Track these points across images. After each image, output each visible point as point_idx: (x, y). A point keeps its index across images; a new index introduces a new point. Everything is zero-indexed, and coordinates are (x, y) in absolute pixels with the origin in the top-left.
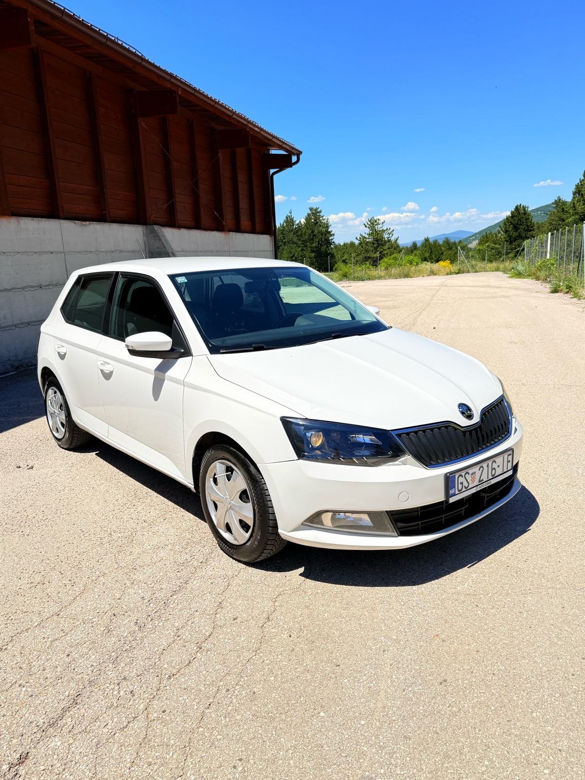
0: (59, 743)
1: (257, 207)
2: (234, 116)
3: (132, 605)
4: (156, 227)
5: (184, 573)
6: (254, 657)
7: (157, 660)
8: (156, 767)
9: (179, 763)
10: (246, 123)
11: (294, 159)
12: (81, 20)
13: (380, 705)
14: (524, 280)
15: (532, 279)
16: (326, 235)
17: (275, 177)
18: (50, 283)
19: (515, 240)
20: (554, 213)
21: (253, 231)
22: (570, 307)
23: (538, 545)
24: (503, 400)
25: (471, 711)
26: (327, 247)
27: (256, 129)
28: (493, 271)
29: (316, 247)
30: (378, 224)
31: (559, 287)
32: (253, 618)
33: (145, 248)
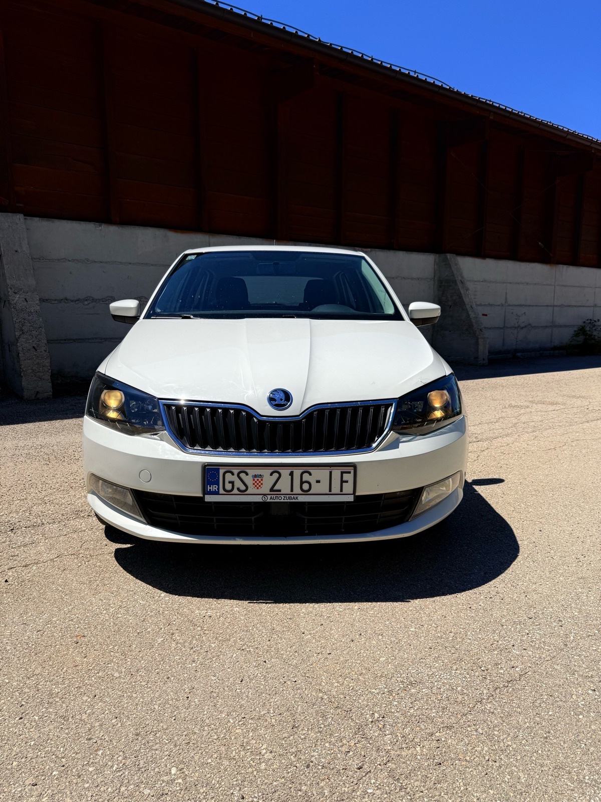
4: (449, 256)
21: (598, 265)
33: (434, 276)
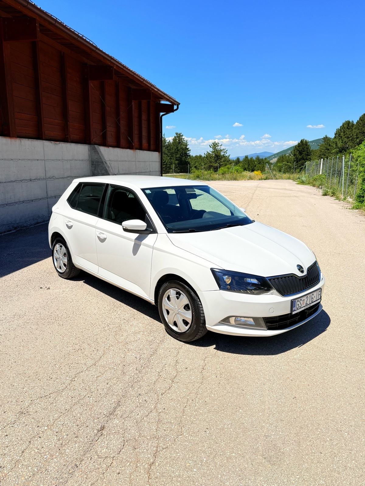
0: (118, 422)
1: (152, 135)
2: (144, 82)
3: (131, 361)
4: (96, 146)
5: (154, 346)
6: (201, 386)
7: (153, 387)
8: (168, 431)
9: (179, 430)
10: (150, 86)
11: (175, 107)
12: (65, 25)
13: (267, 407)
14: (306, 186)
15: (311, 186)
16: (185, 150)
17: (163, 117)
18: (36, 178)
19: (300, 160)
20: (323, 145)
21: (149, 149)
22: (334, 205)
23: (332, 337)
24: (316, 263)
25: (309, 410)
26: (186, 158)
27: (156, 90)
28: (287, 179)
29: (179, 157)
30: (218, 146)
31: (327, 193)
32: (195, 368)
33: (89, 159)
